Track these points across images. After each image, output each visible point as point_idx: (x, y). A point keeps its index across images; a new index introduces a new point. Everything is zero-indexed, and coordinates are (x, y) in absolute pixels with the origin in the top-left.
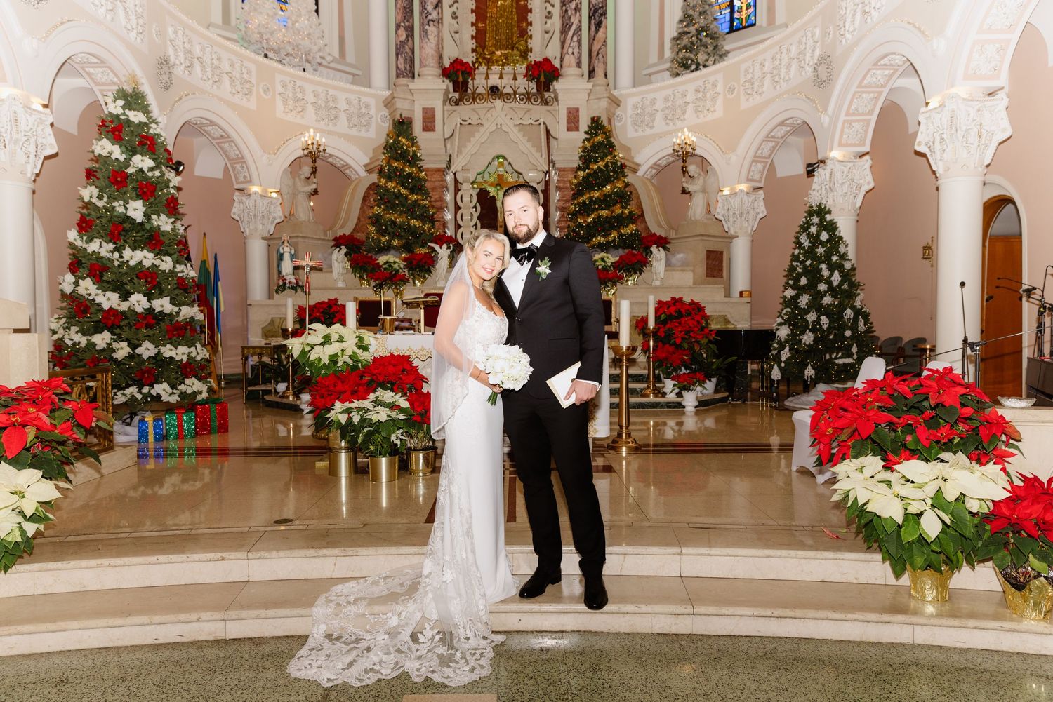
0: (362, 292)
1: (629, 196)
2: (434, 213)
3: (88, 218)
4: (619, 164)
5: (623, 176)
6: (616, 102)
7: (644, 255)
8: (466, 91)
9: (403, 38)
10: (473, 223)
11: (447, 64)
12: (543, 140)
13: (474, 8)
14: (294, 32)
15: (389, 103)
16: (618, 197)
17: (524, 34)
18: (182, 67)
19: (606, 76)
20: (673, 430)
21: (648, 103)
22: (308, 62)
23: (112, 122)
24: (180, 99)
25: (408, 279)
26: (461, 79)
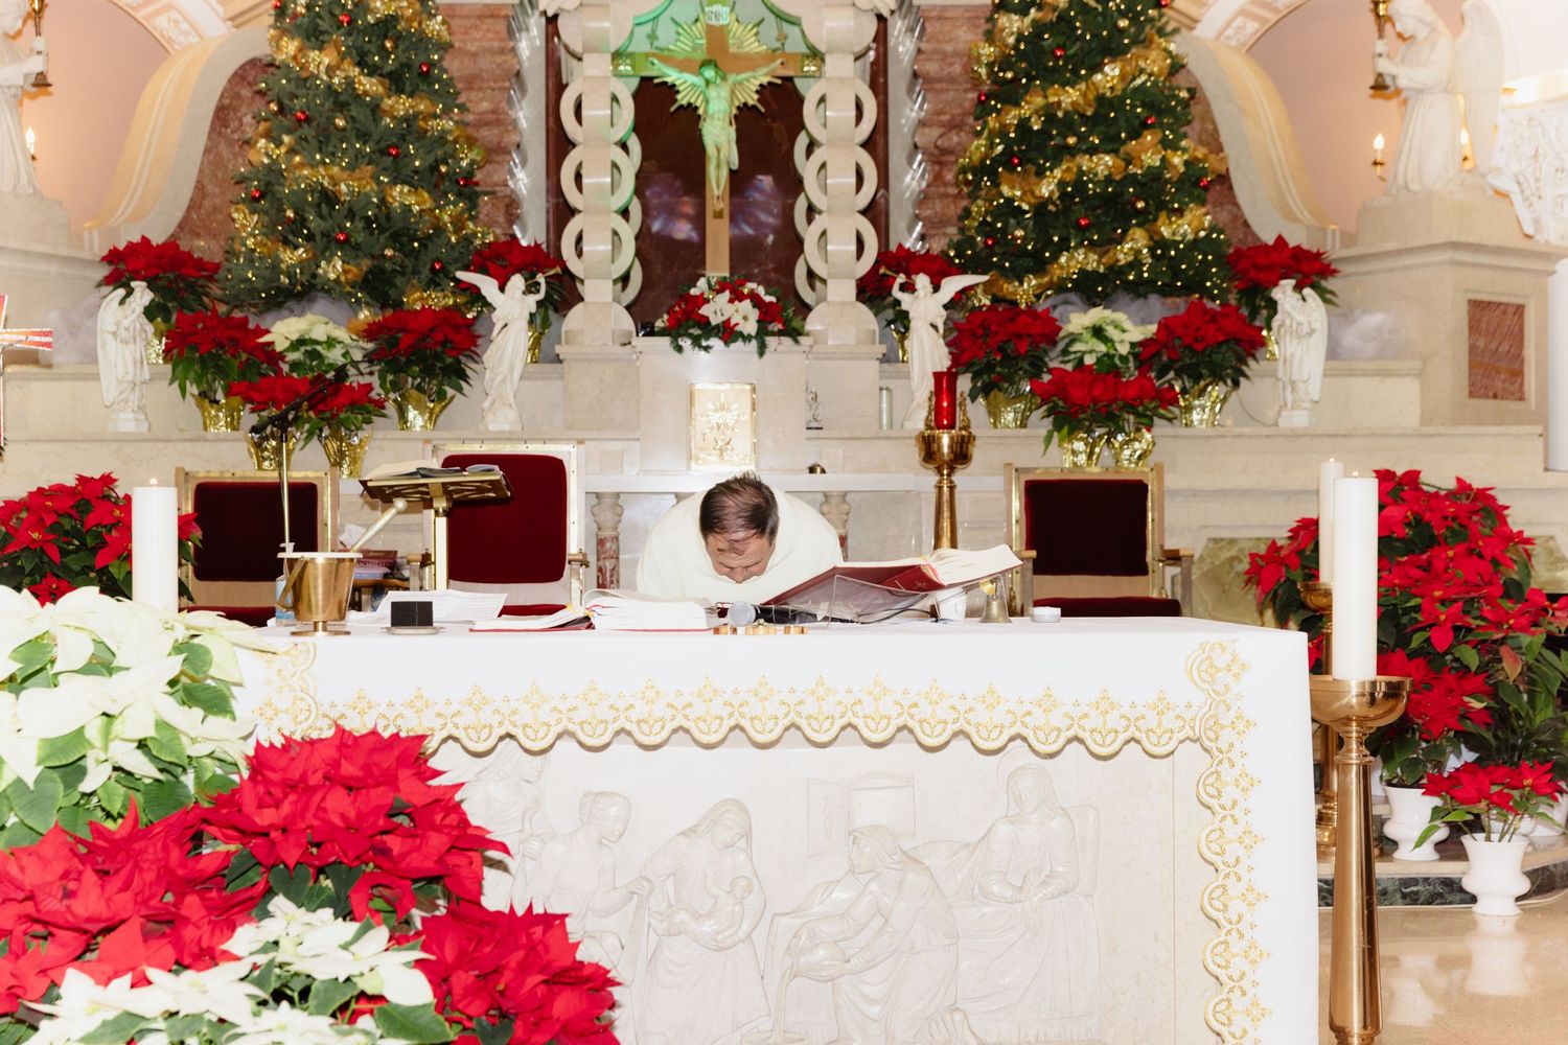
0: (205, 449)
1: (1186, 104)
2: (473, 162)
7: (1245, 311)
10: (619, 201)
16: (1143, 106)
20: (1428, 990)
25: (380, 405)
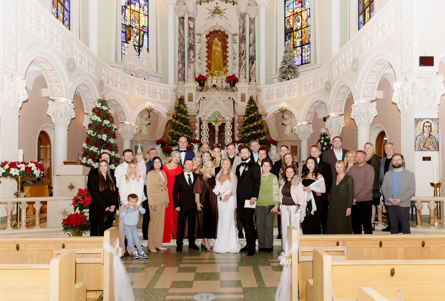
1: (263, 126)
3: (89, 140)
4: (259, 114)
5: (261, 119)
6: (259, 90)
8: (204, 86)
9: (181, 67)
10: (207, 135)
11: (197, 77)
12: (232, 106)
13: (207, 56)
14: (142, 66)
15: (175, 90)
16: (259, 126)
17: (225, 64)
18: (106, 83)
19: (255, 81)
21: (271, 91)
22: (146, 76)
23: (97, 109)
24: (105, 93)
26: (202, 82)
